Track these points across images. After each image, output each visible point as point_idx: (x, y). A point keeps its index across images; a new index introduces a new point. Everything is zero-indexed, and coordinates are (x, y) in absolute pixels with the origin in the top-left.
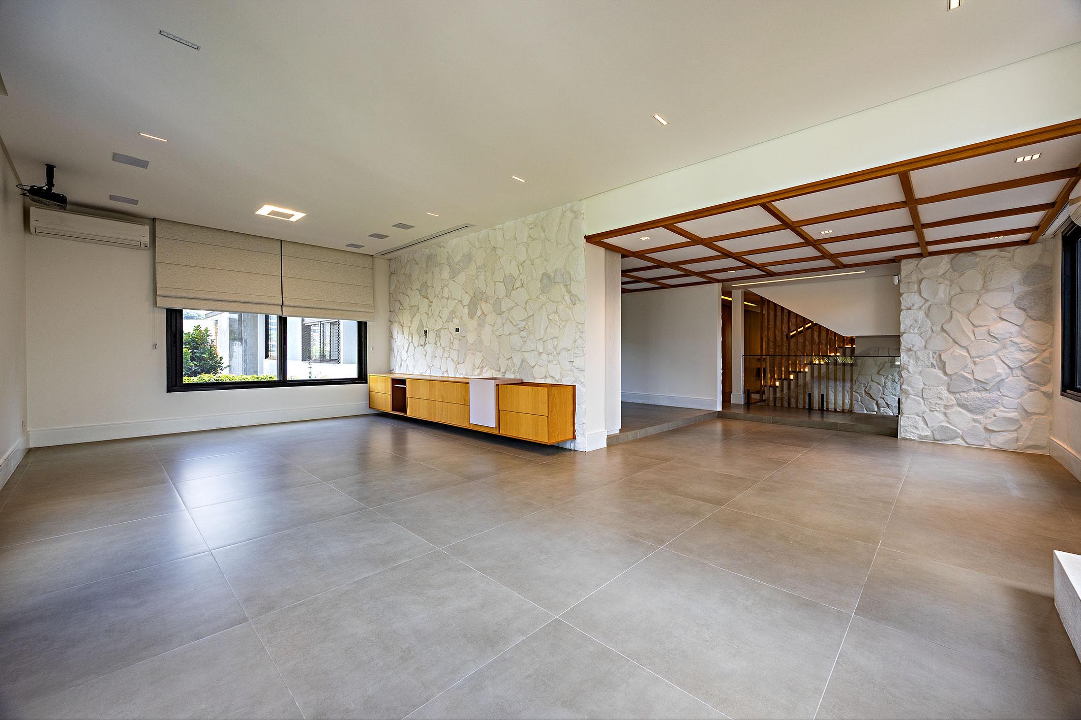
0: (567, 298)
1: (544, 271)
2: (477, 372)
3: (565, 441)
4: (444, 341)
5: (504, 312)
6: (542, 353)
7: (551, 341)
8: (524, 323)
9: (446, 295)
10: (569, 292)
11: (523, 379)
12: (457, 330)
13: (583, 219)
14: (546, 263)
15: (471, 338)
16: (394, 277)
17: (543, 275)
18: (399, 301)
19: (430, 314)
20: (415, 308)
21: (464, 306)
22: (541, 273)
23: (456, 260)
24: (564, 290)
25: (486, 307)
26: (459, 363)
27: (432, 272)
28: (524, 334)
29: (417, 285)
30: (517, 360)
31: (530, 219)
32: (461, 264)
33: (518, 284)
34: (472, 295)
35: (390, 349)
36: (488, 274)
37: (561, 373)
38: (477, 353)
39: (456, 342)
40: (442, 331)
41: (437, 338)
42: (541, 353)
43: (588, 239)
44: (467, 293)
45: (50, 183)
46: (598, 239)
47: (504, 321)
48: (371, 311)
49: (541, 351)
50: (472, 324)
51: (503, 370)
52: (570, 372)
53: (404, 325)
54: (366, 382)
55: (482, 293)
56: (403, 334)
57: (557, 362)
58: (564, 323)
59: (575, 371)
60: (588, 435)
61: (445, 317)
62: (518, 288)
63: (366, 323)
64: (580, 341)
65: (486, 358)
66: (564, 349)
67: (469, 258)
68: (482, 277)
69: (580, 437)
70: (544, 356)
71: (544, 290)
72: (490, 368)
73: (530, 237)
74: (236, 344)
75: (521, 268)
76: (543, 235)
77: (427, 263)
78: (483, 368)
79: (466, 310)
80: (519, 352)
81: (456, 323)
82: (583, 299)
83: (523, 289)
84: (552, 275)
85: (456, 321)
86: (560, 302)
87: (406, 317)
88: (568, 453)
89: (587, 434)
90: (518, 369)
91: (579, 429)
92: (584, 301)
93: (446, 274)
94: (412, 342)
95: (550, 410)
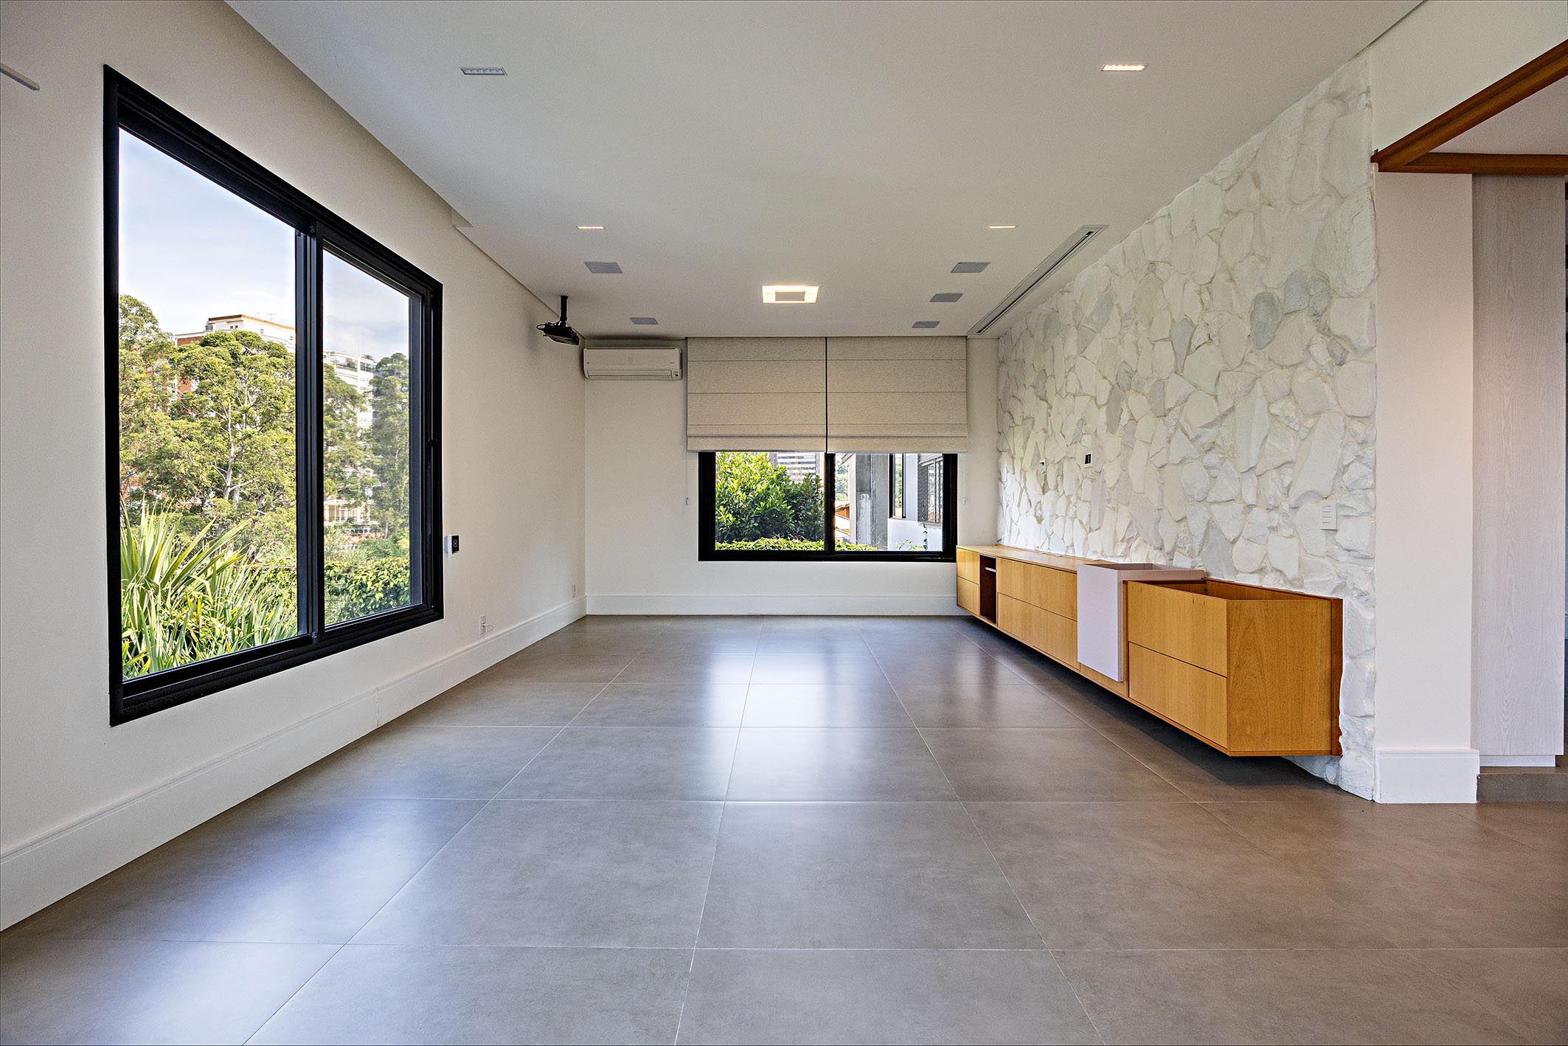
0: (1319, 350)
1: (1260, 290)
2: (1120, 551)
3: (1313, 755)
4: (1067, 486)
5: (1170, 410)
6: (1255, 506)
7: (1274, 474)
8: (1211, 431)
9: (1072, 388)
10: (1326, 331)
11: (1209, 570)
12: (1088, 459)
13: (1369, 106)
14: (1262, 266)
15: (1111, 476)
16: (1004, 368)
17: (1258, 299)
18: (1010, 412)
19: (1050, 432)
20: (1030, 421)
21: (1099, 407)
22: (1251, 295)
23: (1088, 312)
24: (1310, 329)
25: (1135, 403)
26: (1091, 530)
27: (1052, 347)
28: (1212, 459)
29: (1030, 380)
30: (1197, 525)
31: (1227, 165)
32: (1095, 318)
33: (1200, 337)
34: (1113, 380)
35: (998, 502)
36: (1141, 327)
37: (1300, 561)
38: (1123, 508)
39: (1087, 484)
40: (1066, 463)
41: (1059, 478)
42: (1250, 506)
43: (1384, 160)
44: (1105, 378)
45: (564, 318)
46: (1417, 150)
47: (1171, 431)
48: (962, 434)
49: (1251, 500)
50: (1112, 444)
51: (1168, 548)
52: (1326, 561)
53: (1016, 456)
54: (954, 561)
55: (1131, 374)
56: (1014, 473)
57: (1291, 531)
58: (1310, 423)
59: (1344, 557)
60: (1381, 753)
61: (1070, 433)
62: (1199, 346)
63: (955, 456)
64: (1356, 471)
65: (1136, 520)
66: (1308, 494)
67: (1108, 301)
68: (1130, 337)
69: (1353, 754)
70: (1259, 515)
71: (1262, 337)
72: (1145, 541)
73: (1227, 212)
74: (863, 497)
75: (1206, 297)
76: (1255, 195)
77: (1045, 329)
78: (1131, 541)
79: (1103, 416)
80: (1201, 504)
81: (1087, 444)
82: (1367, 344)
83: (1212, 347)
84: (1279, 294)
85: (1087, 440)
86: (1300, 363)
87: (1016, 441)
88: (1319, 793)
89: (1378, 748)
90: (1198, 547)
91: (1351, 730)
92: (1371, 349)
93: (1072, 347)
94: (1025, 487)
95: (1234, 661)
